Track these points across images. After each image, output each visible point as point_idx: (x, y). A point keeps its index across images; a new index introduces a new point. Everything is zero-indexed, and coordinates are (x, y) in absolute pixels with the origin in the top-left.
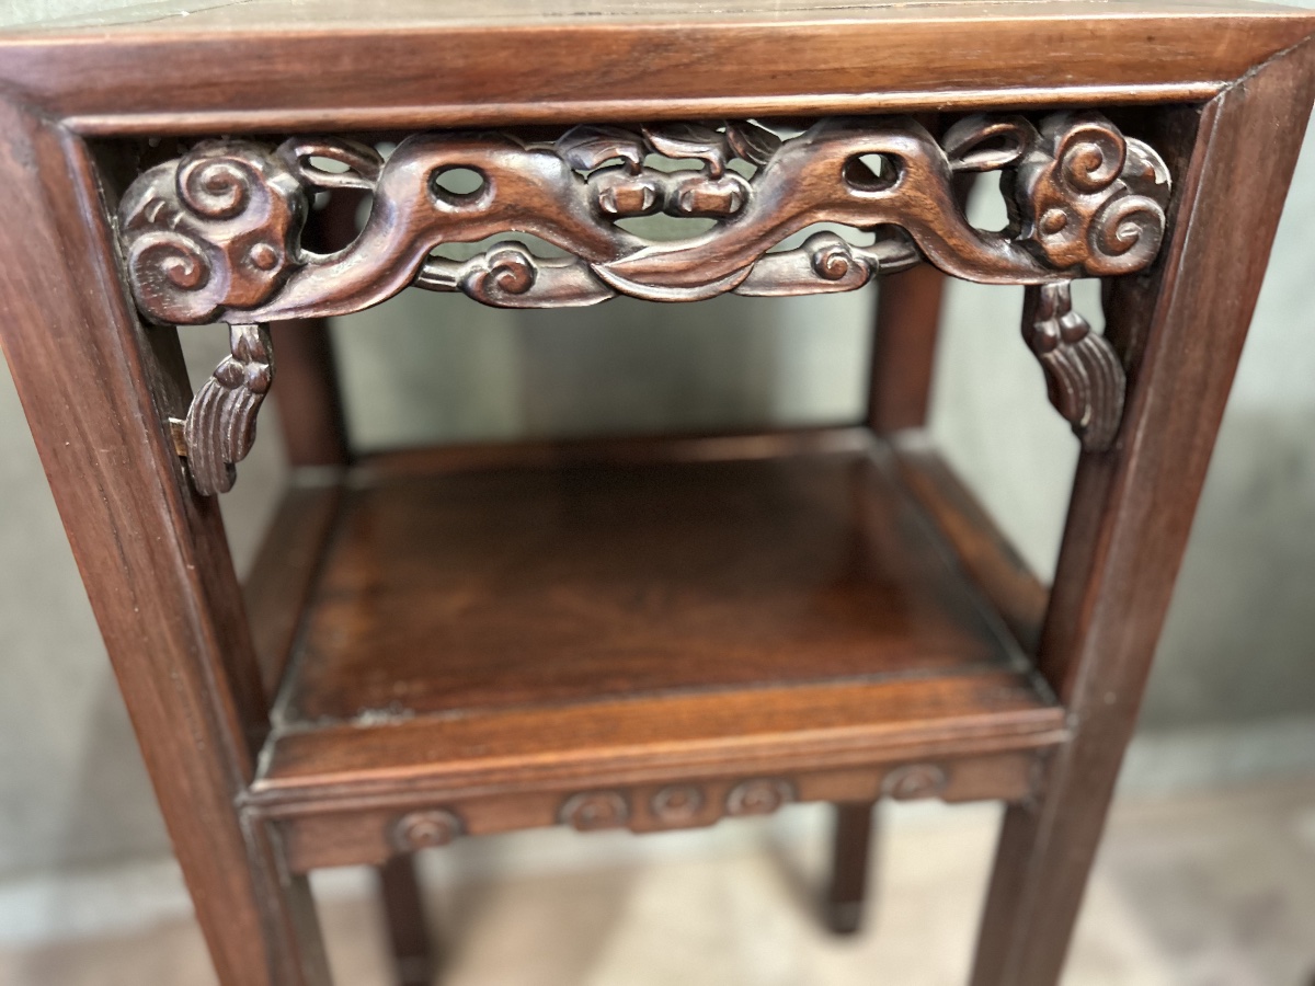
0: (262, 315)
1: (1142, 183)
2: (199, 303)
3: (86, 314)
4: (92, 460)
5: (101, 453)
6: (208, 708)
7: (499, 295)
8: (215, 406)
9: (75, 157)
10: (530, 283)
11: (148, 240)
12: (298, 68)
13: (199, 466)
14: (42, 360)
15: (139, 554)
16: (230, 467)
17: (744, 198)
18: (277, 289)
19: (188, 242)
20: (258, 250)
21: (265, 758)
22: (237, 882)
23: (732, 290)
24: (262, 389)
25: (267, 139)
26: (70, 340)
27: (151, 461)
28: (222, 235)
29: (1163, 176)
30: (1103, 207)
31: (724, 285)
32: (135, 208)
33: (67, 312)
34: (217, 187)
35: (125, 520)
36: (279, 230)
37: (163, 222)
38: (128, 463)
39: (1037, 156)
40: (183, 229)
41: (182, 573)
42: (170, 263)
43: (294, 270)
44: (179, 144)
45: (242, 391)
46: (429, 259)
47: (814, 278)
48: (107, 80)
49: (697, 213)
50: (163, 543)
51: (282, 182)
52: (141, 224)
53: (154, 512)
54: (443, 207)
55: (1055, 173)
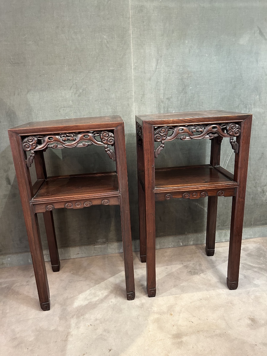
0: (34, 150)
1: (111, 136)
2: (28, 149)
3: (19, 151)
4: (19, 164)
5: (19, 163)
6: (27, 190)
7: (54, 148)
8: (30, 158)
9: (20, 138)
10: (57, 147)
11: (25, 144)
12: (37, 130)
13: (28, 164)
14: (15, 154)
15: (22, 173)
16: (31, 165)
17: (76, 139)
18: (35, 148)
19: (28, 144)
20: (34, 144)
21: (33, 198)
22: (29, 213)
23: (76, 147)
24: (34, 157)
25: (35, 136)
26: (18, 152)
27: (24, 164)
28: (31, 143)
29: (113, 135)
30: (108, 138)
31: (75, 146)
32: (24, 141)
33: (18, 150)
34: (30, 140)
35: (21, 169)
36: (36, 143)
37: (26, 143)
38: (22, 164)
39: (101, 134)
40: (28, 143)
41: (26, 175)
42: (26, 146)
43: (37, 146)
44: (28, 136)
45: (32, 157)
46: (48, 145)
47: (83, 145)
48: (23, 132)
49: (71, 140)
50: (24, 172)
51: (36, 139)
52: (24, 143)
53: (23, 169)
54: (49, 140)
55: (102, 136)
